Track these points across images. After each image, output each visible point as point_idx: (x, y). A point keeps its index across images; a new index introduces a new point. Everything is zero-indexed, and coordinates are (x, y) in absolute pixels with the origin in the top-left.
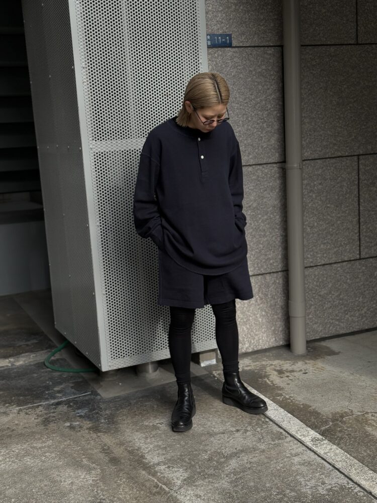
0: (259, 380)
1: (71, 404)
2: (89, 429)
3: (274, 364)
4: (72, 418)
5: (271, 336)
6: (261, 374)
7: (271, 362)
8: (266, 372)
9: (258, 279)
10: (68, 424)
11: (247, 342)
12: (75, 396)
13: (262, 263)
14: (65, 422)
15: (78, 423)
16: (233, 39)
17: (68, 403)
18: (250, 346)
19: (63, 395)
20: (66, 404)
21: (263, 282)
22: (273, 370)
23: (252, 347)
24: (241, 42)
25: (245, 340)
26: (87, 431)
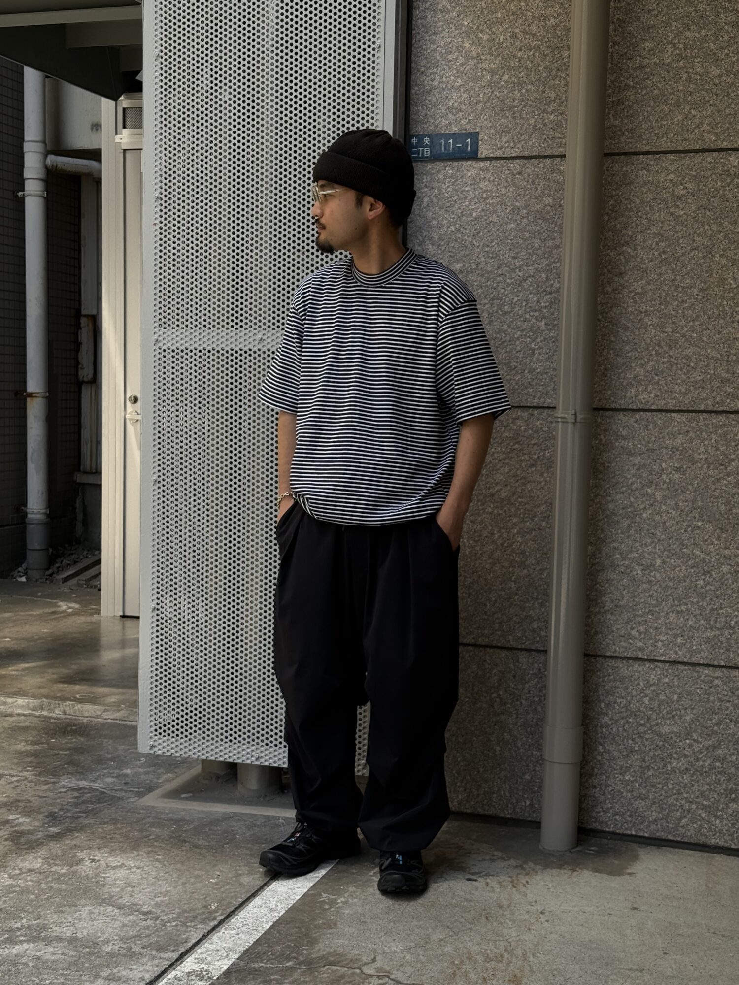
9: (499, 658)
16: (480, 143)
23: (473, 803)
24: (501, 148)
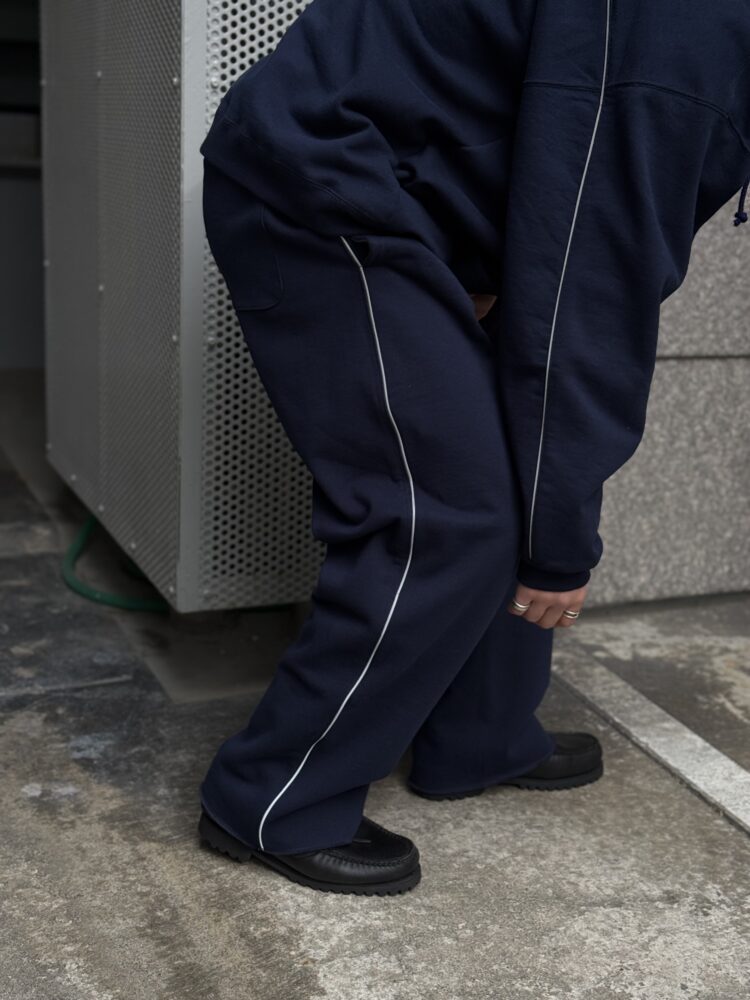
0: (701, 698)
1: (60, 711)
2: (109, 819)
3: (733, 646)
4: (51, 767)
5: (718, 559)
6: (701, 679)
7: (723, 642)
8: (714, 674)
9: (709, 373)
10: (33, 790)
11: (644, 569)
12: (80, 684)
13: (730, 318)
14: (25, 778)
15: (70, 789)
17: (47, 705)
18: (651, 583)
19: (39, 675)
20: (41, 710)
21: (724, 383)
22: (736, 669)
23: (657, 585)
25: (641, 561)
26: (98, 829)
